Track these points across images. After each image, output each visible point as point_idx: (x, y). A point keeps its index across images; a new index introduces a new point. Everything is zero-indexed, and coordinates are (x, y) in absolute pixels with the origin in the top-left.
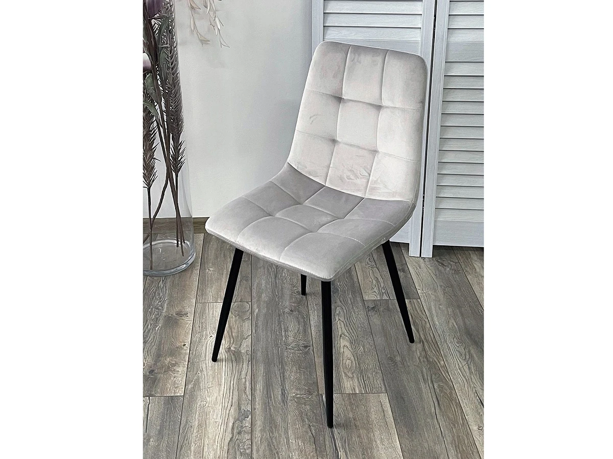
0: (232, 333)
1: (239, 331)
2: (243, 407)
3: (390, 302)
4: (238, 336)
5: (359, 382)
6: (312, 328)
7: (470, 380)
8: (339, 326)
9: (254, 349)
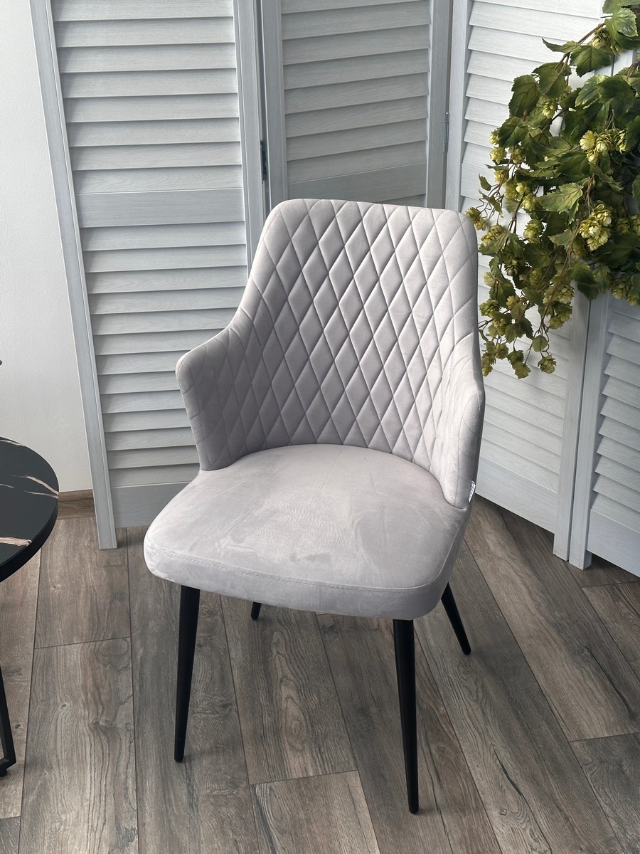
0: (100, 695)
1: (111, 692)
2: (124, 824)
4: (110, 701)
5: (313, 757)
6: (234, 672)
7: (486, 735)
8: (278, 662)
9: (138, 720)
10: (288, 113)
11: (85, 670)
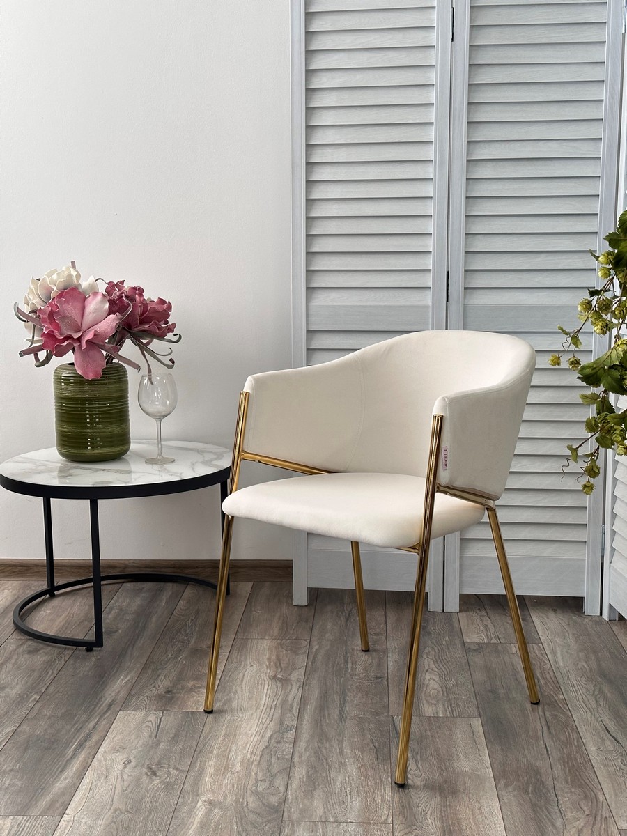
0: (280, 664)
1: (289, 663)
2: (286, 723)
3: (500, 645)
4: (287, 667)
5: (445, 708)
7: (596, 712)
8: (426, 662)
9: (308, 678)
10: (467, 250)
11: (272, 651)
